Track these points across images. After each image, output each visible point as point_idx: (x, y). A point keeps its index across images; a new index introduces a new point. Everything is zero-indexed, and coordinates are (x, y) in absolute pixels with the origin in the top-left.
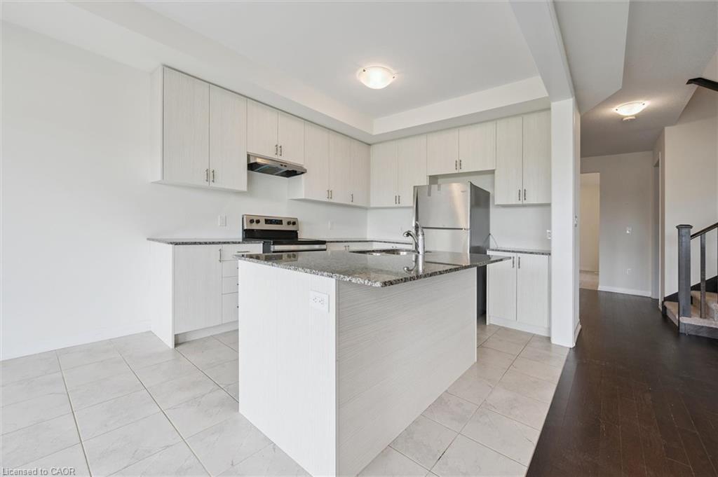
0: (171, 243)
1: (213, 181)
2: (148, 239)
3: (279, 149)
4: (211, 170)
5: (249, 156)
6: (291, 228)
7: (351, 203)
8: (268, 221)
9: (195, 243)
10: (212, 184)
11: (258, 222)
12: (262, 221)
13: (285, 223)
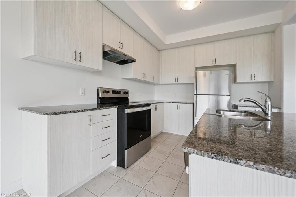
0: (47, 114)
1: (80, 61)
2: (19, 109)
3: (121, 45)
4: (78, 52)
5: (103, 46)
6: (125, 96)
7: (152, 81)
8: (114, 92)
9: (70, 112)
10: (79, 63)
11: (108, 92)
12: (111, 92)
13: (122, 93)
